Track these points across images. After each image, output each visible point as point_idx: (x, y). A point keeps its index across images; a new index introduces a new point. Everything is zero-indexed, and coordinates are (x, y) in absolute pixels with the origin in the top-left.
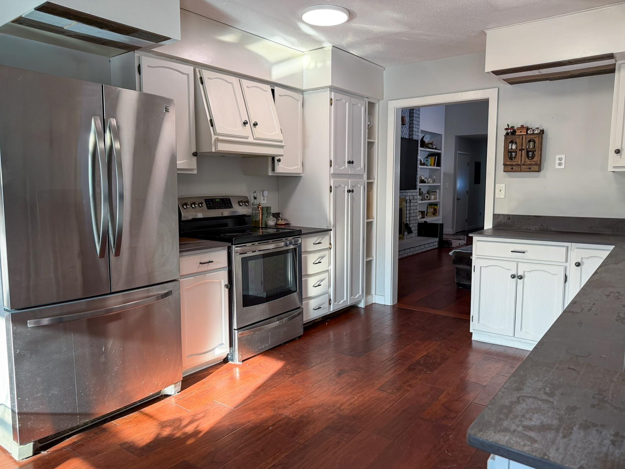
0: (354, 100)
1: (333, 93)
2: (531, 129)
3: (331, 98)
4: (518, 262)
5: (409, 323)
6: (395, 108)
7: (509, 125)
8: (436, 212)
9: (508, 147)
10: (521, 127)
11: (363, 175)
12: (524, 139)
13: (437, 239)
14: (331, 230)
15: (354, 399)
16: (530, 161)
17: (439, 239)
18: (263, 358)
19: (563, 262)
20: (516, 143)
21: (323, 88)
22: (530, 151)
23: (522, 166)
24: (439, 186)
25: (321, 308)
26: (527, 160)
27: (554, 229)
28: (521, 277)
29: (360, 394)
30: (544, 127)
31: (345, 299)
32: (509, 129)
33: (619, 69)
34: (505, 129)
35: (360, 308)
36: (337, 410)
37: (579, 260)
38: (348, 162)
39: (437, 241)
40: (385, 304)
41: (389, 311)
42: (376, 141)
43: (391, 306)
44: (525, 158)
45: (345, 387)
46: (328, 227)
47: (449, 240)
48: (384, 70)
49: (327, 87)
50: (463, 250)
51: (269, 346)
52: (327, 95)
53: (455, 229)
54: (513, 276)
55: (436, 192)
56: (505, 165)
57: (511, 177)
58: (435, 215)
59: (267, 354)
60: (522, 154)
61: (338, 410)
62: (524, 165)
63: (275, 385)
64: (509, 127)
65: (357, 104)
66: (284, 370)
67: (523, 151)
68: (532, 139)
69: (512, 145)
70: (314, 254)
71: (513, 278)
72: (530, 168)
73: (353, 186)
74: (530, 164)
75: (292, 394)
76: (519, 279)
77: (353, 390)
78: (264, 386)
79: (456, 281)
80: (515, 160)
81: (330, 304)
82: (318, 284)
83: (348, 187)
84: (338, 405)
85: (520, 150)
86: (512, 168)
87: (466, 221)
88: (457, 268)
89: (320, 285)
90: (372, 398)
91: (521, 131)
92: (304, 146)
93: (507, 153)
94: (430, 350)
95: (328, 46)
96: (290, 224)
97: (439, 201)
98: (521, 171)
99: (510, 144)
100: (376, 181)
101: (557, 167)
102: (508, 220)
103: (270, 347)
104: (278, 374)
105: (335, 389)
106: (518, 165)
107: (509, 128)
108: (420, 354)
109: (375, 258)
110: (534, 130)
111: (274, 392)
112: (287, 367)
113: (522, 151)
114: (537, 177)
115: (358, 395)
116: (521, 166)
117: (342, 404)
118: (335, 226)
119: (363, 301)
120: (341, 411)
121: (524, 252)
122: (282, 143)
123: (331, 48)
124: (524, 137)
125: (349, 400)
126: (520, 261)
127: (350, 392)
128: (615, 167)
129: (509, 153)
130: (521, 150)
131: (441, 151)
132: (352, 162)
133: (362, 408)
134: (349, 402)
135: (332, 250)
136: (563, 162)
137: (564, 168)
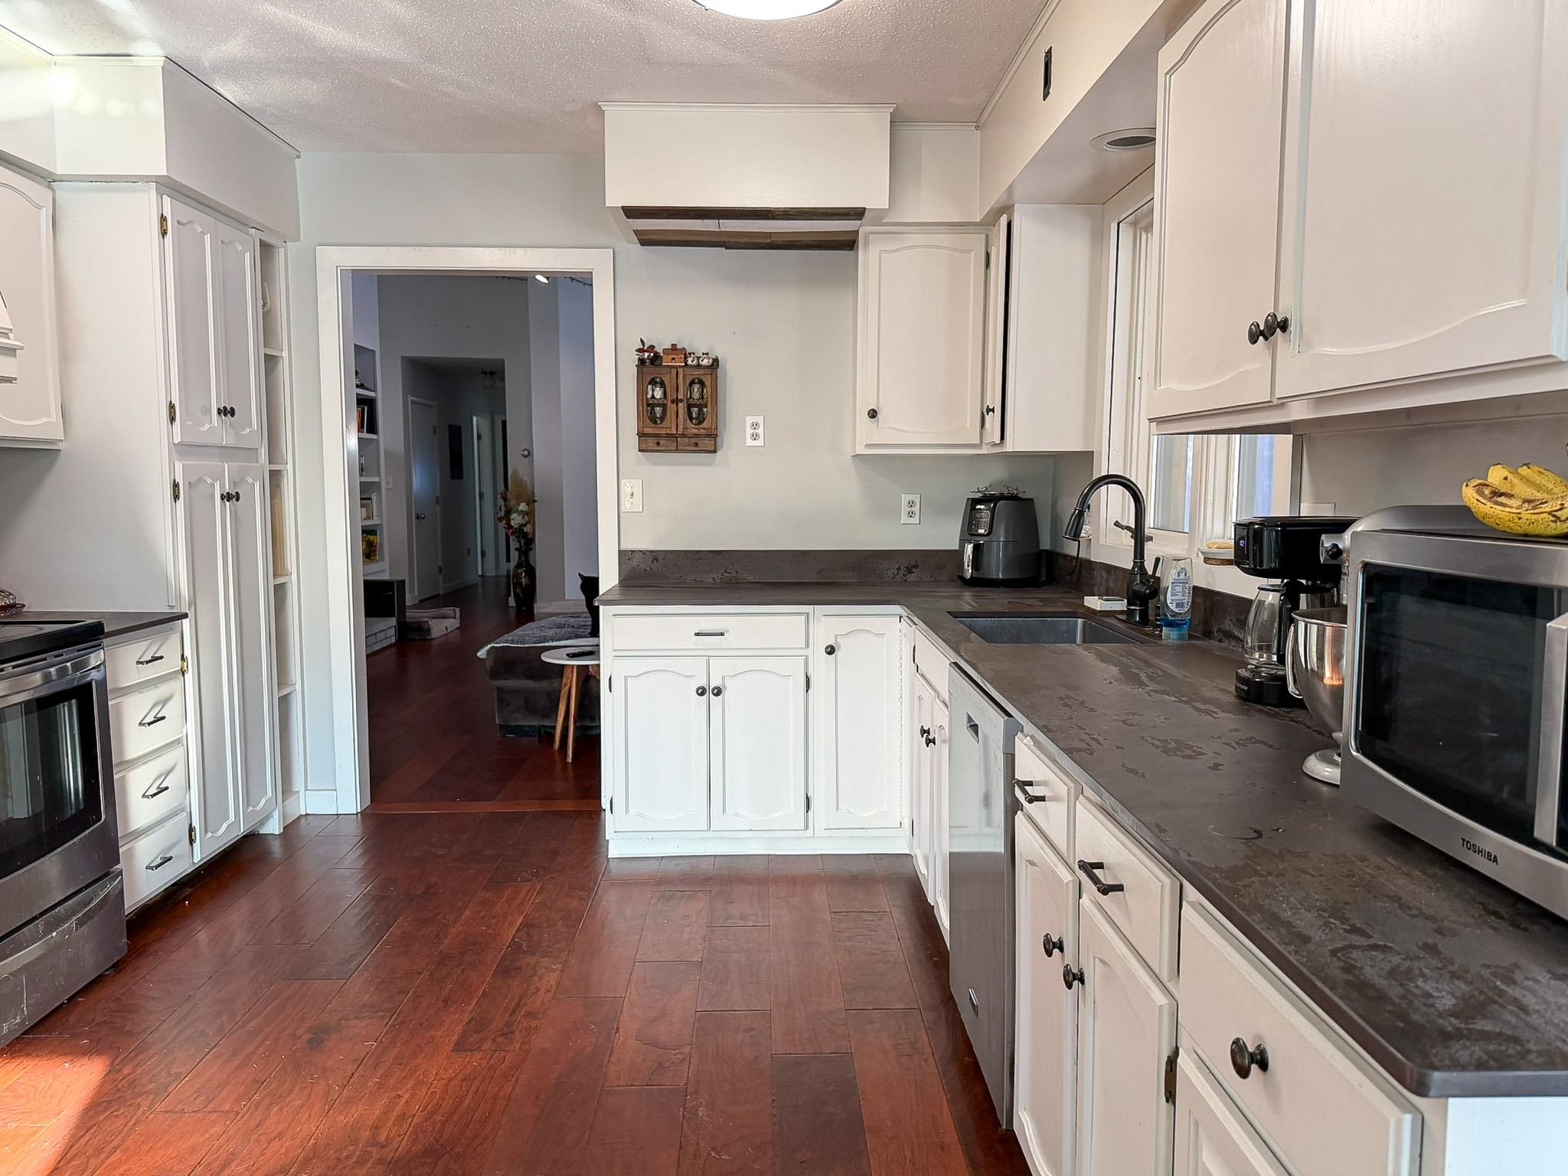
0: (227, 232)
1: (167, 200)
2: (694, 354)
3: (162, 215)
4: (709, 656)
5: (433, 850)
6: (337, 267)
7: (645, 342)
8: (375, 551)
9: (647, 393)
10: (672, 349)
11: (256, 449)
12: (681, 377)
13: (393, 621)
14: (185, 616)
15: (403, 1100)
16: (696, 427)
17: (398, 622)
18: (14, 1065)
19: (802, 648)
20: (662, 385)
21: (133, 179)
22: (695, 406)
23: (679, 439)
24: (376, 482)
25: (170, 859)
26: (689, 424)
27: (750, 578)
28: (718, 692)
29: (411, 1083)
30: (719, 352)
31: (232, 818)
32: (646, 351)
33: (866, 244)
34: (636, 350)
35: (271, 838)
36: (368, 1149)
37: (832, 642)
38: (219, 412)
39: (392, 627)
40: (339, 813)
41: (353, 831)
42: (285, 354)
43: (357, 814)
44: (685, 420)
45: (356, 1076)
46: (171, 607)
47: (421, 620)
48: (298, 157)
49: (147, 179)
50: (512, 642)
51: (23, 1021)
52: (147, 204)
53: (416, 593)
54: (701, 690)
55: (370, 499)
56: (641, 435)
57: (654, 463)
58: (372, 558)
59: (20, 1051)
60: (677, 412)
61: (375, 1150)
62: (683, 436)
63: (114, 1144)
64: (644, 346)
65: (230, 242)
66: (120, 1086)
67: (680, 405)
68: (698, 378)
69: (653, 390)
70: (141, 693)
71: (702, 694)
72: (696, 445)
73: (235, 484)
74: (697, 436)
75: (193, 1150)
76: (714, 694)
77: (386, 1076)
78: (72, 1159)
79: (497, 722)
80: (663, 425)
81: (192, 841)
82: (158, 788)
83: (222, 486)
84: (366, 1134)
85: (673, 402)
86: (658, 444)
87: (440, 572)
88: (500, 690)
89: (167, 788)
90: (451, 1079)
91: (673, 359)
92: (65, 357)
93: (645, 407)
94: (527, 909)
95: (150, 55)
96: (24, 606)
97: (379, 522)
98: (677, 450)
99: (650, 387)
100: (290, 467)
101: (750, 442)
102: (653, 562)
103: (28, 1024)
104: (105, 1104)
105: (328, 1093)
106: (669, 436)
107: (645, 348)
108: (506, 924)
109: (298, 687)
110: (698, 358)
111: (126, 1167)
112: (126, 1071)
113: (677, 404)
114: (710, 465)
115: (409, 1086)
116: (677, 438)
117: (376, 1128)
118: (193, 602)
119: (276, 814)
120: (383, 1147)
121: (722, 634)
122: (9, 339)
123: (160, 62)
124: (681, 371)
125: (389, 1108)
126: (711, 655)
127: (381, 1086)
128: (868, 446)
129: (649, 408)
130: (676, 401)
131: (376, 394)
132: (232, 412)
133: (438, 1118)
134: (394, 1114)
135: (189, 676)
136: (760, 431)
137: (763, 445)
